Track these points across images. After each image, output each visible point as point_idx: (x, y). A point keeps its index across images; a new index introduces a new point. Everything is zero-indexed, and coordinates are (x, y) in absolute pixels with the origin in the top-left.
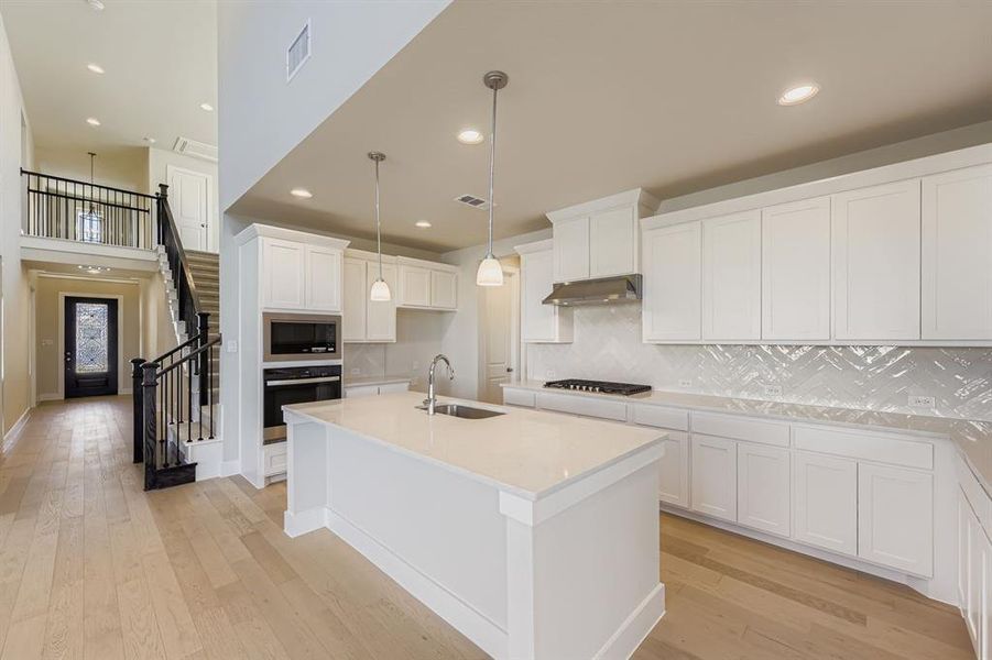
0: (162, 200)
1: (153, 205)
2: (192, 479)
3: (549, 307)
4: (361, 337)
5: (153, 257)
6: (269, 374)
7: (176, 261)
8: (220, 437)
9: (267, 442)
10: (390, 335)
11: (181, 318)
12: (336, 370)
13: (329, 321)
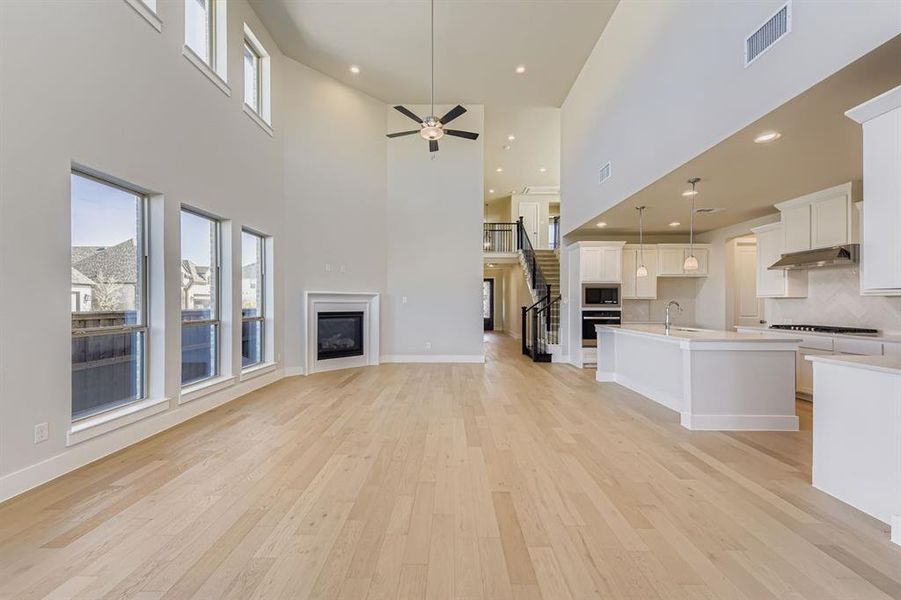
0: (520, 225)
1: (514, 228)
2: (550, 361)
3: (779, 272)
4: (632, 295)
5: (515, 256)
6: (585, 313)
7: (531, 257)
8: (561, 344)
9: (584, 346)
10: (653, 295)
11: (534, 288)
12: (618, 314)
13: (615, 287)
